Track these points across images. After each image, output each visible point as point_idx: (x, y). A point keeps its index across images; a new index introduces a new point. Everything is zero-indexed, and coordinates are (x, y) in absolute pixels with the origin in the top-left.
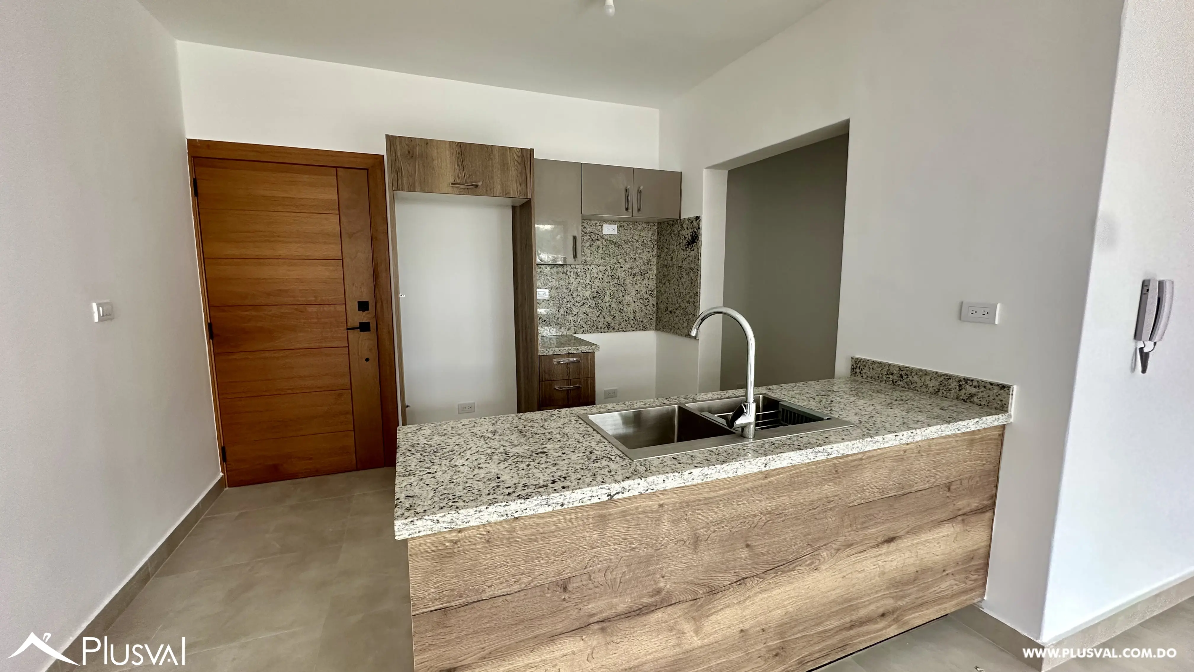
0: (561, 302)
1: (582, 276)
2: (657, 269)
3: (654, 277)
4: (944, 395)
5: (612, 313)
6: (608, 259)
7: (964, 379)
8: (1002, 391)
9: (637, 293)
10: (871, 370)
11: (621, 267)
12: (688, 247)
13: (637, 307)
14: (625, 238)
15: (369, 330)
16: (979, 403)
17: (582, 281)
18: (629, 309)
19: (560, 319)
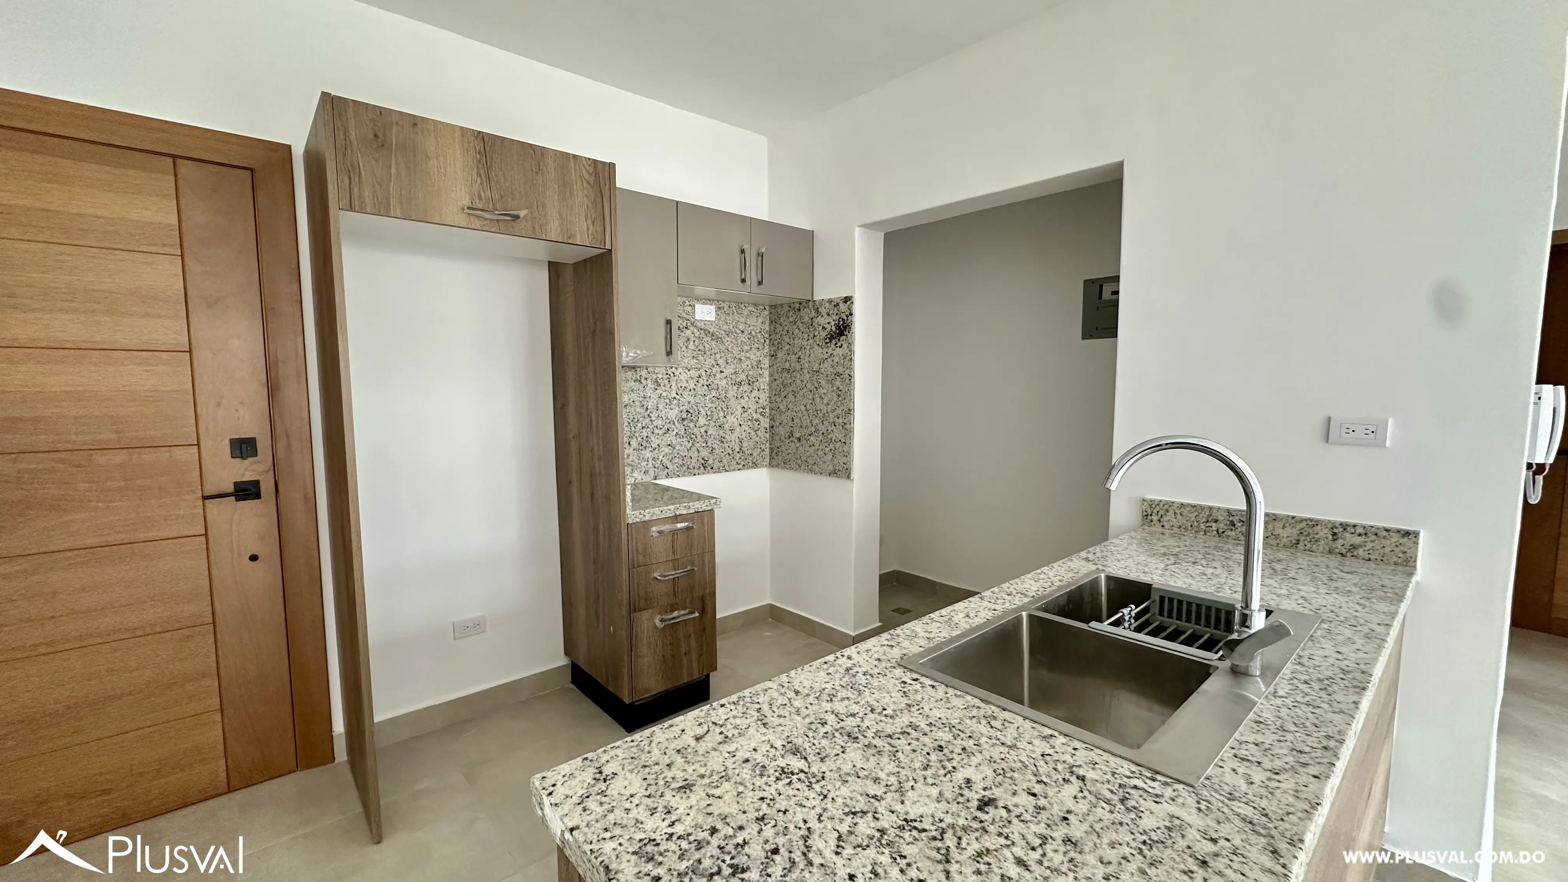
0: (633, 429)
1: (665, 386)
2: (771, 375)
3: (767, 387)
4: (1307, 548)
5: (709, 444)
6: (702, 358)
7: (1341, 524)
8: (1405, 539)
9: (744, 412)
10: (1179, 516)
11: (722, 372)
12: (830, 342)
13: (744, 433)
14: (725, 327)
15: (258, 496)
16: (1367, 556)
17: (664, 394)
18: (733, 436)
19: (631, 457)
